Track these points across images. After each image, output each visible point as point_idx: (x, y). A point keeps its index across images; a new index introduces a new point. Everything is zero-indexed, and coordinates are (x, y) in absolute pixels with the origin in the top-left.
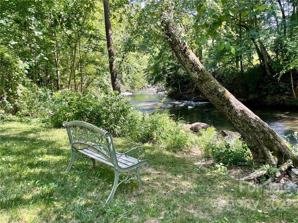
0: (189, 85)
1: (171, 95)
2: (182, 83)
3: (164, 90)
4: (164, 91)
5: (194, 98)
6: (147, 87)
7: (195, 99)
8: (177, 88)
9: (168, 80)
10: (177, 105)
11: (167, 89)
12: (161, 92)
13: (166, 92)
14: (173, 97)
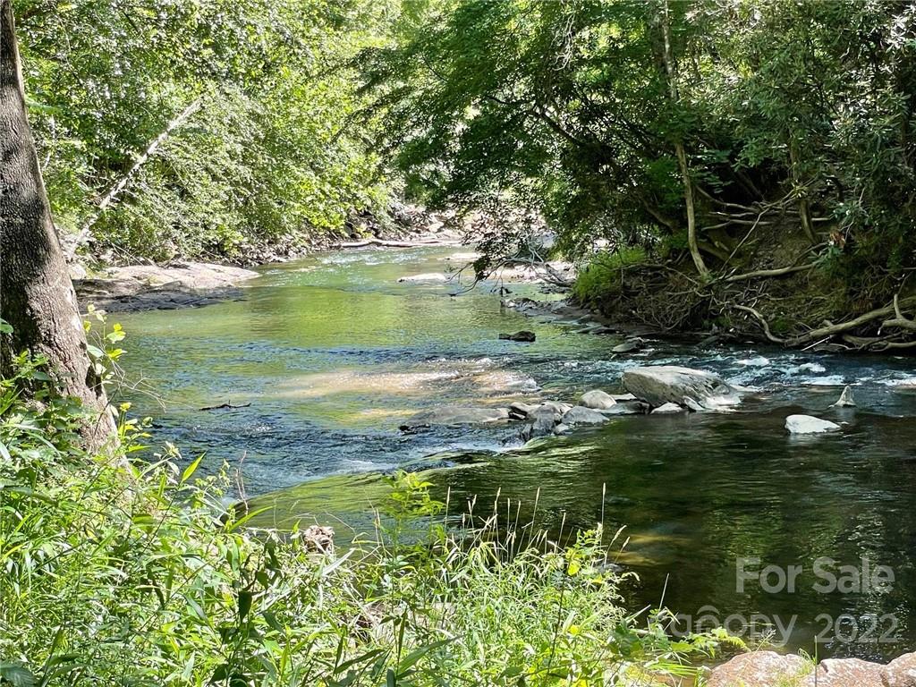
0: (781, 204)
1: (611, 295)
2: (709, 189)
3: (539, 249)
4: (547, 255)
5: (830, 327)
6: (388, 221)
7: (839, 337)
8: (666, 231)
9: (586, 155)
10: (675, 394)
11: (571, 244)
12: (519, 270)
13: (558, 264)
14: (629, 319)
